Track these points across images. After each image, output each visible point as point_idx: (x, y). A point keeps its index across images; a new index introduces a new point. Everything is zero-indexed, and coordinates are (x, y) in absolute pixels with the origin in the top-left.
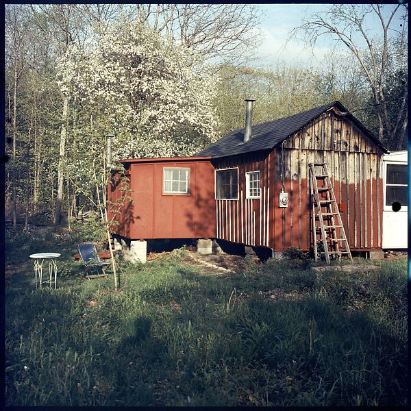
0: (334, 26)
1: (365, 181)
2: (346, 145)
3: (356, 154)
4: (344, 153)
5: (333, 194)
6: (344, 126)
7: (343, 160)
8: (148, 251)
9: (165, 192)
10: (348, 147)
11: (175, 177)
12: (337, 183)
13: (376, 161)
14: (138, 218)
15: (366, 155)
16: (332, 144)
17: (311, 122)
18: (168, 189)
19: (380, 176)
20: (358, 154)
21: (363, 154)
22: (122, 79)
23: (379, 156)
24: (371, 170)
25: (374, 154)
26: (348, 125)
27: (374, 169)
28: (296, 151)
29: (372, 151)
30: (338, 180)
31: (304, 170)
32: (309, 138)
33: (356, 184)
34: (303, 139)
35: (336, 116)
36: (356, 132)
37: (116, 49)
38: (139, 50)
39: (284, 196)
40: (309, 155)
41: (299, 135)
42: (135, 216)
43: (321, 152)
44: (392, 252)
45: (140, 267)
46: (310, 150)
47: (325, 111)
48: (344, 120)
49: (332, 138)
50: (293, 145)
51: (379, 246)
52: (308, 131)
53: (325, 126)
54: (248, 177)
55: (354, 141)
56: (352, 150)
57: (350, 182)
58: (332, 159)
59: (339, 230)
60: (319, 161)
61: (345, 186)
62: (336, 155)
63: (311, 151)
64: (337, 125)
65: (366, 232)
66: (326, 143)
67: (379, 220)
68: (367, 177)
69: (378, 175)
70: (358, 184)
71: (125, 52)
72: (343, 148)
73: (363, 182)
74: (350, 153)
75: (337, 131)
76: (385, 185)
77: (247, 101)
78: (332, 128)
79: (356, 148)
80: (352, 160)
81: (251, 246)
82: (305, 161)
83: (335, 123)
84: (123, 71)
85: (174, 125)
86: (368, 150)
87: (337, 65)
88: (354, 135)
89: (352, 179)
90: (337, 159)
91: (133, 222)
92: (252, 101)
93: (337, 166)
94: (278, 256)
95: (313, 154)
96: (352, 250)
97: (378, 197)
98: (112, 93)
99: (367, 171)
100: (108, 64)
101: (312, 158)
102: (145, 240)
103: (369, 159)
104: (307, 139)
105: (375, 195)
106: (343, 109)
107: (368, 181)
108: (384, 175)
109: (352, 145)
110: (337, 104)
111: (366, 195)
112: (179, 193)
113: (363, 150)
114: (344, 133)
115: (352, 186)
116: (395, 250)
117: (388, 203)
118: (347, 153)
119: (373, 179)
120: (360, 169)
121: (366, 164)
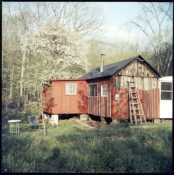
0: (138, 24)
1: (152, 89)
2: (144, 74)
4: (143, 77)
5: (138, 95)
6: (143, 66)
7: (142, 80)
8: (59, 119)
9: (66, 94)
10: (144, 75)
11: (71, 87)
12: (140, 90)
13: (156, 81)
14: (56, 105)
15: (152, 78)
16: (137, 74)
17: (129, 64)
18: (67, 93)
19: (158, 87)
20: (149, 77)
22: (48, 45)
23: (158, 78)
24: (154, 85)
25: (155, 78)
26: (144, 65)
27: (156, 84)
28: (122, 77)
29: (155, 76)
30: (140, 88)
32: (128, 71)
34: (125, 71)
35: (139, 61)
36: (148, 68)
37: (46, 33)
38: (56, 33)
39: (117, 96)
40: (128, 78)
41: (123, 69)
43: (133, 77)
44: (163, 120)
45: (55, 126)
47: (135, 59)
48: (143, 63)
49: (138, 71)
50: (121, 74)
51: (158, 117)
52: (127, 68)
53: (135, 66)
54: (102, 87)
55: (147, 72)
56: (146, 76)
57: (146, 89)
58: (138, 80)
59: (141, 110)
60: (132, 81)
61: (143, 91)
62: (139, 78)
63: (129, 76)
64: (140, 65)
65: (152, 111)
66: (135, 73)
67: (158, 106)
68: (153, 88)
69: (157, 87)
70: (149, 91)
71: (50, 34)
72: (142, 75)
73: (151, 90)
74: (145, 77)
75: (140, 68)
76: (160, 91)
77: (102, 55)
78: (138, 67)
79: (148, 75)
80: (146, 80)
81: (103, 117)
82: (126, 81)
83: (139, 64)
84: (49, 42)
85: (70, 65)
86: (153, 76)
87: (139, 40)
88: (147, 69)
90: (140, 79)
91: (54, 107)
92: (104, 55)
93: (140, 83)
94: (115, 122)
95: (130, 77)
96: (147, 119)
97: (158, 96)
98: (44, 51)
99: (152, 85)
100: (42, 39)
101: (129, 80)
102: (58, 114)
103: (154, 80)
104: (127, 71)
105: (156, 95)
106: (142, 59)
107: (153, 89)
108: (160, 87)
109: (146, 74)
110: (140, 57)
111: (152, 95)
112: (72, 94)
113: (151, 76)
114: (143, 69)
115: (146, 91)
116: (165, 119)
117: (162, 99)
118: (144, 77)
119: (155, 88)
120: (150, 84)
121: (152, 82)
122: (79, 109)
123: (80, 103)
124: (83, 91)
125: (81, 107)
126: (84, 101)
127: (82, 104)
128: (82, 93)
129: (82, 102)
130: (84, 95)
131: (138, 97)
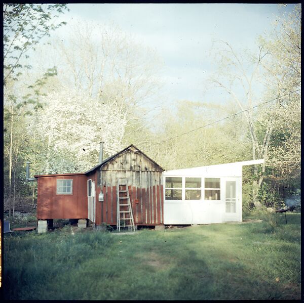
3: (146, 172)
4: (138, 172)
6: (138, 157)
7: (138, 175)
9: (58, 193)
10: (141, 168)
11: (64, 184)
12: (134, 188)
13: (159, 175)
15: (152, 173)
16: (131, 168)
18: (60, 192)
19: (162, 184)
20: (148, 172)
21: (150, 172)
23: (161, 172)
24: (156, 180)
25: (157, 172)
26: (140, 156)
27: (158, 180)
28: (108, 171)
29: (156, 170)
30: (135, 186)
31: (114, 181)
33: (146, 189)
34: (113, 165)
36: (145, 160)
40: (117, 173)
41: (111, 162)
43: (124, 171)
44: (170, 226)
46: (118, 171)
47: (126, 150)
48: (138, 154)
49: (131, 164)
50: (108, 168)
51: (161, 222)
52: (116, 160)
53: (127, 157)
55: (145, 164)
56: (144, 170)
57: (143, 187)
58: (131, 175)
60: (123, 176)
61: (139, 190)
62: (134, 173)
64: (134, 156)
65: (153, 215)
66: (127, 167)
67: (161, 208)
69: (160, 183)
70: (148, 189)
72: (138, 169)
73: (151, 187)
74: (142, 172)
75: (134, 160)
76: (165, 188)
78: (131, 158)
79: (146, 169)
80: (144, 176)
82: (114, 177)
86: (154, 170)
88: (145, 162)
90: (135, 175)
92: (103, 142)
93: (134, 178)
95: (120, 173)
97: (160, 196)
99: (153, 182)
101: (120, 175)
103: (154, 175)
104: (116, 165)
105: (158, 194)
106: (136, 148)
107: (154, 187)
108: (164, 183)
109: (143, 167)
110: (132, 146)
111: (152, 194)
112: (67, 193)
113: (150, 170)
114: (138, 161)
115: (144, 190)
116: (172, 225)
117: (167, 199)
118: (140, 172)
119: (157, 186)
120: (149, 180)
121: (153, 178)
131: (128, 197)
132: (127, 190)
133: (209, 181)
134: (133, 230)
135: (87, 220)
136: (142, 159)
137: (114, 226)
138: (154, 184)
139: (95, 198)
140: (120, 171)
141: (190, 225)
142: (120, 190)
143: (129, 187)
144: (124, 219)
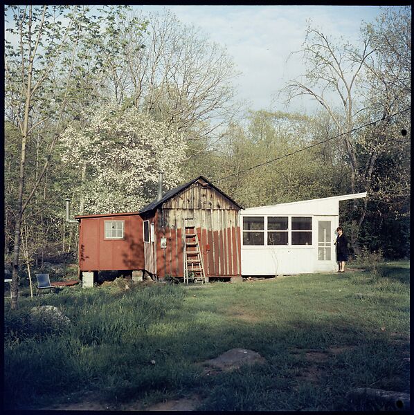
3: (218, 210)
4: (209, 210)
6: (209, 192)
7: (209, 215)
9: (107, 238)
10: (212, 206)
12: (204, 230)
13: (234, 214)
14: (87, 257)
15: (226, 211)
16: (199, 205)
17: (183, 191)
18: (108, 235)
19: (238, 225)
20: (220, 210)
21: (224, 210)
23: (237, 211)
24: (231, 221)
25: (232, 210)
26: (211, 191)
27: (234, 220)
28: (172, 210)
29: (231, 208)
30: (205, 228)
31: (179, 222)
32: (183, 201)
33: (219, 231)
34: (178, 202)
35: (202, 186)
39: (163, 240)
40: (183, 212)
41: (174, 199)
42: (84, 256)
43: (191, 210)
44: (250, 278)
46: (184, 209)
47: (193, 183)
48: (208, 188)
49: (200, 201)
50: (171, 206)
51: (239, 273)
52: (181, 196)
53: (195, 192)
54: (152, 227)
55: (217, 201)
56: (216, 208)
57: (215, 230)
58: (200, 215)
60: (191, 216)
61: (210, 233)
62: (204, 212)
64: (203, 191)
65: (228, 261)
66: (195, 204)
67: (238, 256)
69: (236, 224)
70: (221, 232)
72: (208, 206)
73: (225, 230)
74: (214, 210)
75: (204, 196)
76: (242, 231)
78: (199, 194)
79: (219, 206)
80: (216, 215)
82: (179, 217)
86: (228, 207)
88: (217, 197)
89: (216, 227)
90: (204, 214)
91: (84, 260)
92: (163, 173)
93: (204, 219)
95: (186, 212)
97: (237, 239)
98: (99, 160)
99: (227, 222)
101: (186, 215)
103: (229, 214)
104: (181, 202)
105: (234, 238)
106: (206, 181)
107: (229, 229)
108: (241, 224)
109: (215, 204)
110: (201, 178)
111: (227, 238)
112: (117, 238)
113: (224, 208)
114: (209, 196)
115: (216, 232)
116: (252, 276)
117: (245, 244)
118: (212, 210)
119: (233, 228)
120: (223, 220)
121: (227, 217)
122: (127, 265)
123: (126, 255)
124: (131, 236)
125: (130, 261)
126: (134, 252)
127: (130, 258)
128: (130, 239)
129: (130, 253)
130: (133, 241)
131: (197, 242)
132: (196, 233)
133: (297, 221)
134: (204, 282)
135: (144, 271)
136: (214, 195)
137: (180, 278)
138: (228, 225)
139: (155, 244)
140: (186, 209)
141: (274, 276)
142: (186, 233)
143: (199, 230)
144: (193, 269)
